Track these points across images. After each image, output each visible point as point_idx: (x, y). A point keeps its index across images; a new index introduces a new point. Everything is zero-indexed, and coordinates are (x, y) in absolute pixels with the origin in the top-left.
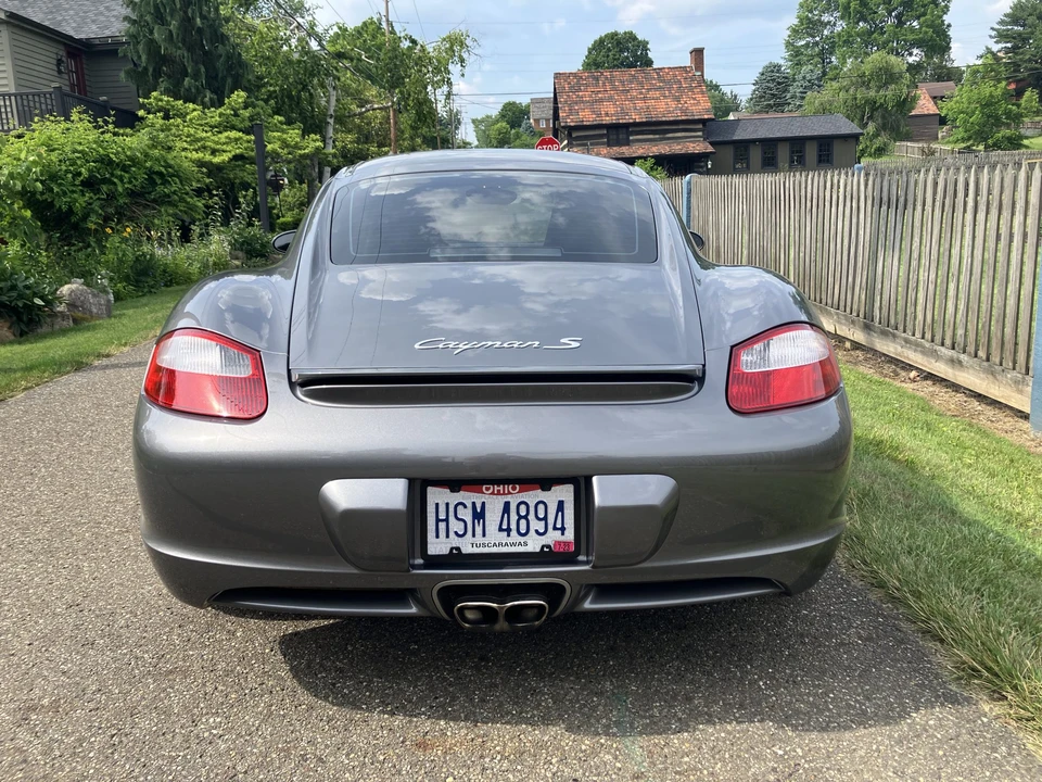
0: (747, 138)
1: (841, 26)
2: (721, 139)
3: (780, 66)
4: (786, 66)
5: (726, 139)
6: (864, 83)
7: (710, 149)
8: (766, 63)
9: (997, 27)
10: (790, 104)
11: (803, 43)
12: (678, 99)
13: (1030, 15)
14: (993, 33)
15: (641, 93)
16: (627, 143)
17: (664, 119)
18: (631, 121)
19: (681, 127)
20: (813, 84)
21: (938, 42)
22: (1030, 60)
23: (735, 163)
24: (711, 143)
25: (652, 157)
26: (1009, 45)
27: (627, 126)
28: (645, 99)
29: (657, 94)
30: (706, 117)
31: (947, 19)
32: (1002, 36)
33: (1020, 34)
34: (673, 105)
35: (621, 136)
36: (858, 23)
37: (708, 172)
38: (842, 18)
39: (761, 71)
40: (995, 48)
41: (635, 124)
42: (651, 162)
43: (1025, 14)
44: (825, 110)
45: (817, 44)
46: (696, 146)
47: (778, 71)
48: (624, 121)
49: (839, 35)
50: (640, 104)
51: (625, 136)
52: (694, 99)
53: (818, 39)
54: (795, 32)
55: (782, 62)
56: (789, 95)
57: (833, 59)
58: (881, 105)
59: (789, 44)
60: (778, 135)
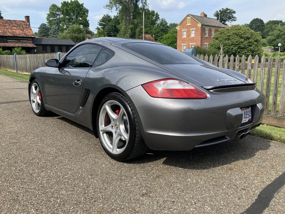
0: (46, 44)
1: (62, 16)
2: (38, 43)
3: (46, 25)
4: (47, 24)
5: (39, 44)
6: (74, 32)
7: (35, 46)
8: (42, 23)
9: (99, 22)
10: (50, 35)
11: (52, 19)
12: (23, 30)
13: (106, 20)
14: (99, 24)
15: (10, 27)
16: (7, 42)
17: (19, 36)
18: (8, 35)
19: (25, 39)
20: (56, 31)
21: (86, 24)
22: (107, 31)
23: (43, 51)
24: (35, 44)
25: (21, 47)
26: (102, 27)
27: (6, 37)
28: (11, 29)
29: (15, 28)
30: (33, 37)
31: (88, 18)
32: (100, 25)
33: (104, 25)
34: (21, 32)
35: (4, 40)
36: (66, 16)
37: (35, 53)
38: (62, 14)
39: (40, 25)
40: (99, 27)
41: (9, 37)
42: (20, 48)
43: (105, 20)
44: (64, 38)
45: (55, 20)
46: (30, 45)
47: (46, 26)
48: (5, 35)
49: (62, 18)
50: (10, 31)
51: (6, 40)
52: (28, 31)
53: (56, 19)
54: (49, 15)
55: (46, 23)
56: (49, 33)
57: (61, 24)
58: (79, 38)
59: (47, 19)
60: (54, 44)
